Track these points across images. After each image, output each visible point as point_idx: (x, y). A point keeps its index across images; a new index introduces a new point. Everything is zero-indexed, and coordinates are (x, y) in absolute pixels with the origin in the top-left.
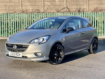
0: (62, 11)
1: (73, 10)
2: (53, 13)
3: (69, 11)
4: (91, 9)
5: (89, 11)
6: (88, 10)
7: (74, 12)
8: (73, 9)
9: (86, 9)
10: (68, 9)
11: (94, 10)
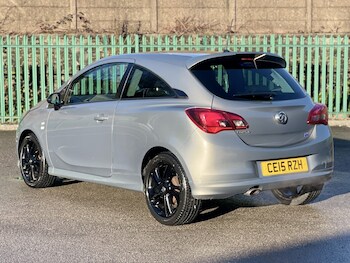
0: (61, 28)
1: (103, 26)
2: (27, 34)
3: (88, 30)
4: (165, 23)
5: (160, 29)
6: (154, 29)
7: (105, 32)
8: (101, 23)
9: (148, 25)
10: (83, 23)
11: (177, 28)
